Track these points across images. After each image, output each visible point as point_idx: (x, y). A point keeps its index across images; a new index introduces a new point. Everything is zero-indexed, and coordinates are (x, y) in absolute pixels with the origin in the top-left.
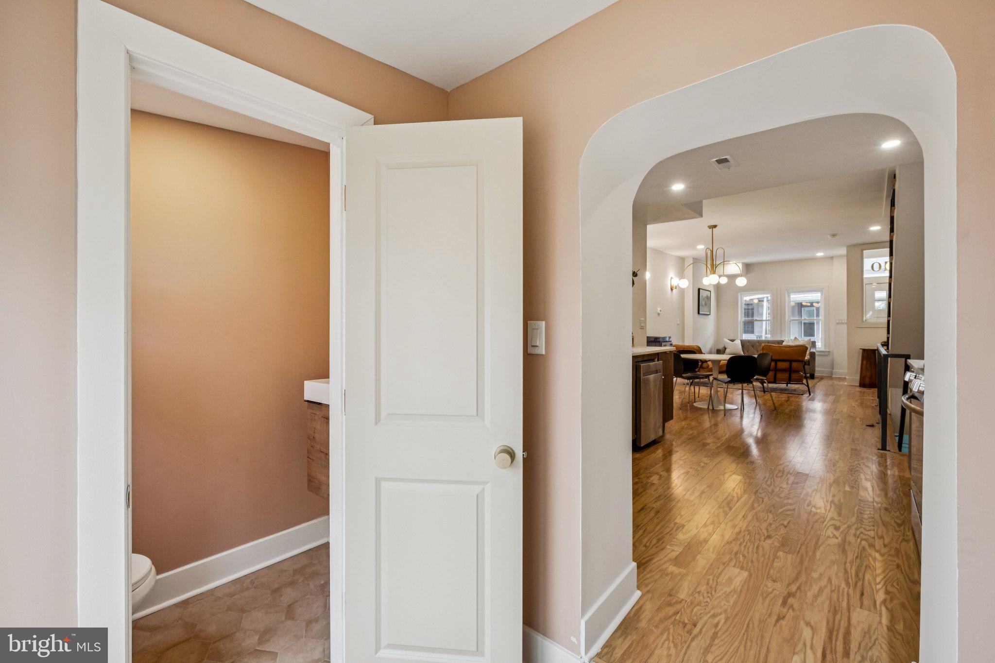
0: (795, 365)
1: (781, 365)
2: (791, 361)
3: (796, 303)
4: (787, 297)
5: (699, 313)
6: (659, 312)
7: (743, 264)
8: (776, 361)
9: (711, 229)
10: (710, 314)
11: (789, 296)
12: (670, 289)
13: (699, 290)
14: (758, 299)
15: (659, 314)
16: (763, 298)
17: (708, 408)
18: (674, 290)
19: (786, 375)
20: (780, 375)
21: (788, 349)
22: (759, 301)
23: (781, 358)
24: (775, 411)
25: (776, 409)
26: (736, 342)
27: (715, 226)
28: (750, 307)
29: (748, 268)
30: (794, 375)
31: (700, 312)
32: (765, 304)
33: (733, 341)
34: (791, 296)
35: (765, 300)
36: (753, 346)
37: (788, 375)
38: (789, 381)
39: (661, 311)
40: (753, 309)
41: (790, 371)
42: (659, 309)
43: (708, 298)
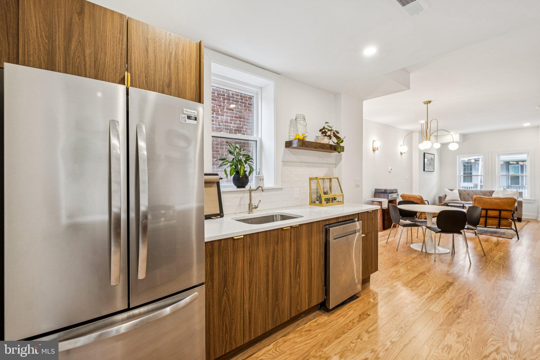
0: (503, 213)
1: (491, 213)
2: (500, 211)
3: (504, 162)
4: (497, 158)
5: (424, 170)
6: (390, 170)
7: (460, 134)
8: (487, 210)
9: (426, 105)
10: (434, 171)
11: (499, 158)
12: (400, 153)
13: (424, 154)
14: (475, 159)
15: (390, 172)
16: (479, 159)
17: (422, 251)
18: (403, 154)
19: (496, 221)
20: (489, 221)
21: (497, 200)
22: (475, 160)
23: (491, 208)
24: (485, 257)
25: (485, 256)
26: (454, 191)
27: (430, 102)
28: (469, 165)
29: (464, 137)
30: (503, 222)
31: (426, 170)
32: (481, 163)
33: (452, 190)
34: (501, 157)
35: (480, 160)
36: (468, 195)
37: (498, 222)
38: (499, 226)
39: (391, 169)
40: (471, 166)
41: (500, 218)
42: (390, 168)
43: (433, 160)
